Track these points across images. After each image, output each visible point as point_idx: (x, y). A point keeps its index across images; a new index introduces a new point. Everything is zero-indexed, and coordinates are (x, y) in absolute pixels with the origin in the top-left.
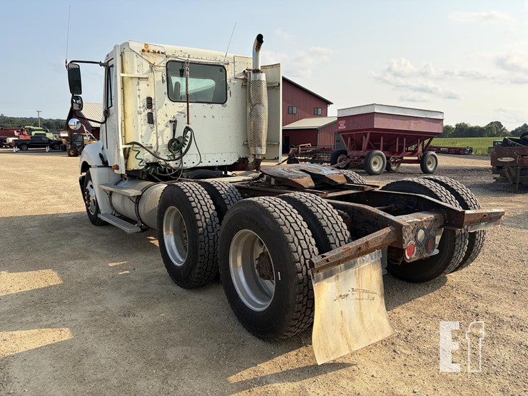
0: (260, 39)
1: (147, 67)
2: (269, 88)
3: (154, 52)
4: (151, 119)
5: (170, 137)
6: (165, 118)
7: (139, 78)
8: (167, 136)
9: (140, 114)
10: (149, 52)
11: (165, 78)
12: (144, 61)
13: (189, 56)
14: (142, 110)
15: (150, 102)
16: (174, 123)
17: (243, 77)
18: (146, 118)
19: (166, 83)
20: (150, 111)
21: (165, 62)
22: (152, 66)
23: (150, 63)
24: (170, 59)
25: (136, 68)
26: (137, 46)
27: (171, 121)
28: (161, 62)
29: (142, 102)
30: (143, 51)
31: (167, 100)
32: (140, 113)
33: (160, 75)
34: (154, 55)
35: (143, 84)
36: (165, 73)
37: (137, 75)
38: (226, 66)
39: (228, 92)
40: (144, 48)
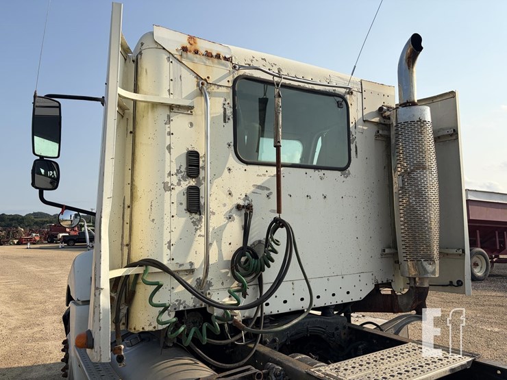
0: (416, 43)
1: (190, 85)
2: (437, 139)
3: (208, 55)
4: (194, 203)
5: (238, 244)
6: (227, 200)
7: (171, 107)
8: (232, 238)
9: (171, 189)
10: (196, 52)
11: (229, 111)
12: (185, 73)
14: (175, 179)
15: (193, 163)
16: (246, 210)
17: (376, 120)
18: (184, 199)
19: (231, 122)
20: (192, 182)
21: (231, 78)
22: (203, 86)
23: (198, 76)
24: (242, 72)
25: (166, 84)
26: (172, 39)
27: (239, 207)
28: (220, 74)
29: (175, 161)
30: (185, 49)
31: (232, 161)
32: (168, 188)
33: (217, 104)
34: (209, 62)
35: (180, 121)
36: (230, 100)
37: (165, 98)
38: (348, 97)
39: (353, 146)
40: (186, 44)
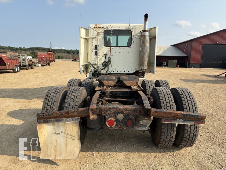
0: (146, 16)
3: (99, 27)
5: (104, 61)
6: (102, 53)
7: (93, 38)
8: (103, 60)
9: (92, 52)
10: (97, 27)
11: (103, 37)
12: (95, 31)
13: (114, 27)
14: (93, 50)
15: (96, 46)
16: (106, 55)
18: (95, 53)
19: (103, 39)
20: (96, 50)
21: (103, 31)
22: (98, 33)
23: (97, 32)
24: (106, 29)
25: (92, 34)
26: (92, 26)
27: (105, 55)
28: (102, 31)
29: (93, 47)
30: (95, 27)
31: (103, 46)
32: (92, 51)
33: (101, 36)
34: (99, 28)
35: (94, 40)
36: (103, 35)
37: (92, 37)
38: (132, 30)
39: (132, 41)
40: (95, 26)
